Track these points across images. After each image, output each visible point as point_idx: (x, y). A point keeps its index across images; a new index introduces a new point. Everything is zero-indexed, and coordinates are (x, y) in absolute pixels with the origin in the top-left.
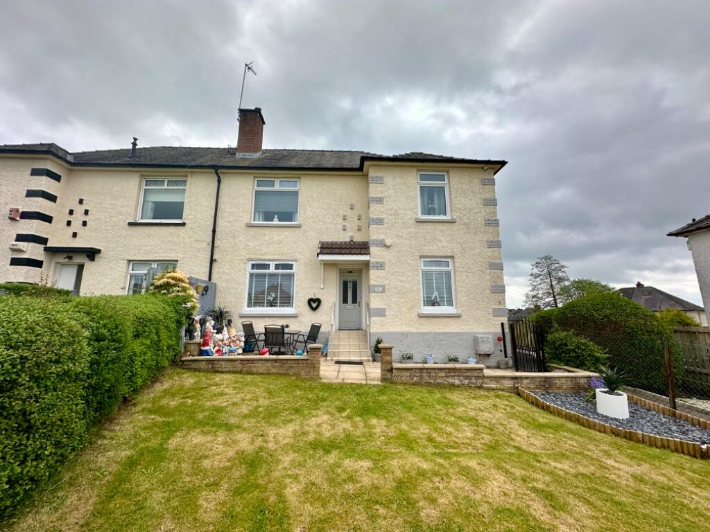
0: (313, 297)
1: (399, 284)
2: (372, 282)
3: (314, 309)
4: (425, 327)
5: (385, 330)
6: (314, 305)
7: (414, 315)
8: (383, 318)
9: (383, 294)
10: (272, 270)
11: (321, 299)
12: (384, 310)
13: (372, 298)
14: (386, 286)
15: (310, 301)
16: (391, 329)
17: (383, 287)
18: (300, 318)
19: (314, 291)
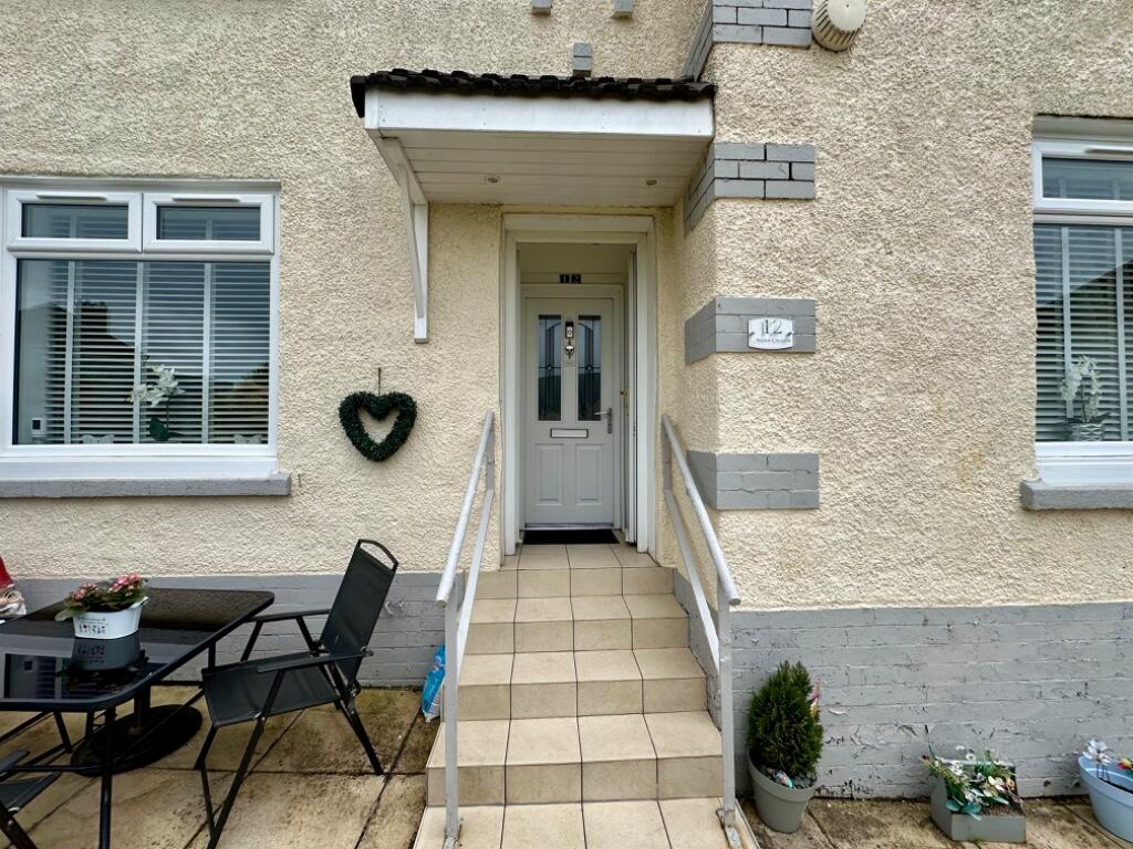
0: (369, 386)
1: (906, 296)
2: (730, 286)
3: (380, 454)
4: (1059, 575)
5: (810, 597)
6: (378, 432)
7: (997, 501)
8: (799, 521)
9: (803, 363)
10: (142, 236)
11: (418, 398)
12: (806, 467)
13: (724, 386)
14: (823, 314)
15: (355, 410)
16: (850, 593)
17: (804, 316)
18: (303, 504)
19: (379, 355)
